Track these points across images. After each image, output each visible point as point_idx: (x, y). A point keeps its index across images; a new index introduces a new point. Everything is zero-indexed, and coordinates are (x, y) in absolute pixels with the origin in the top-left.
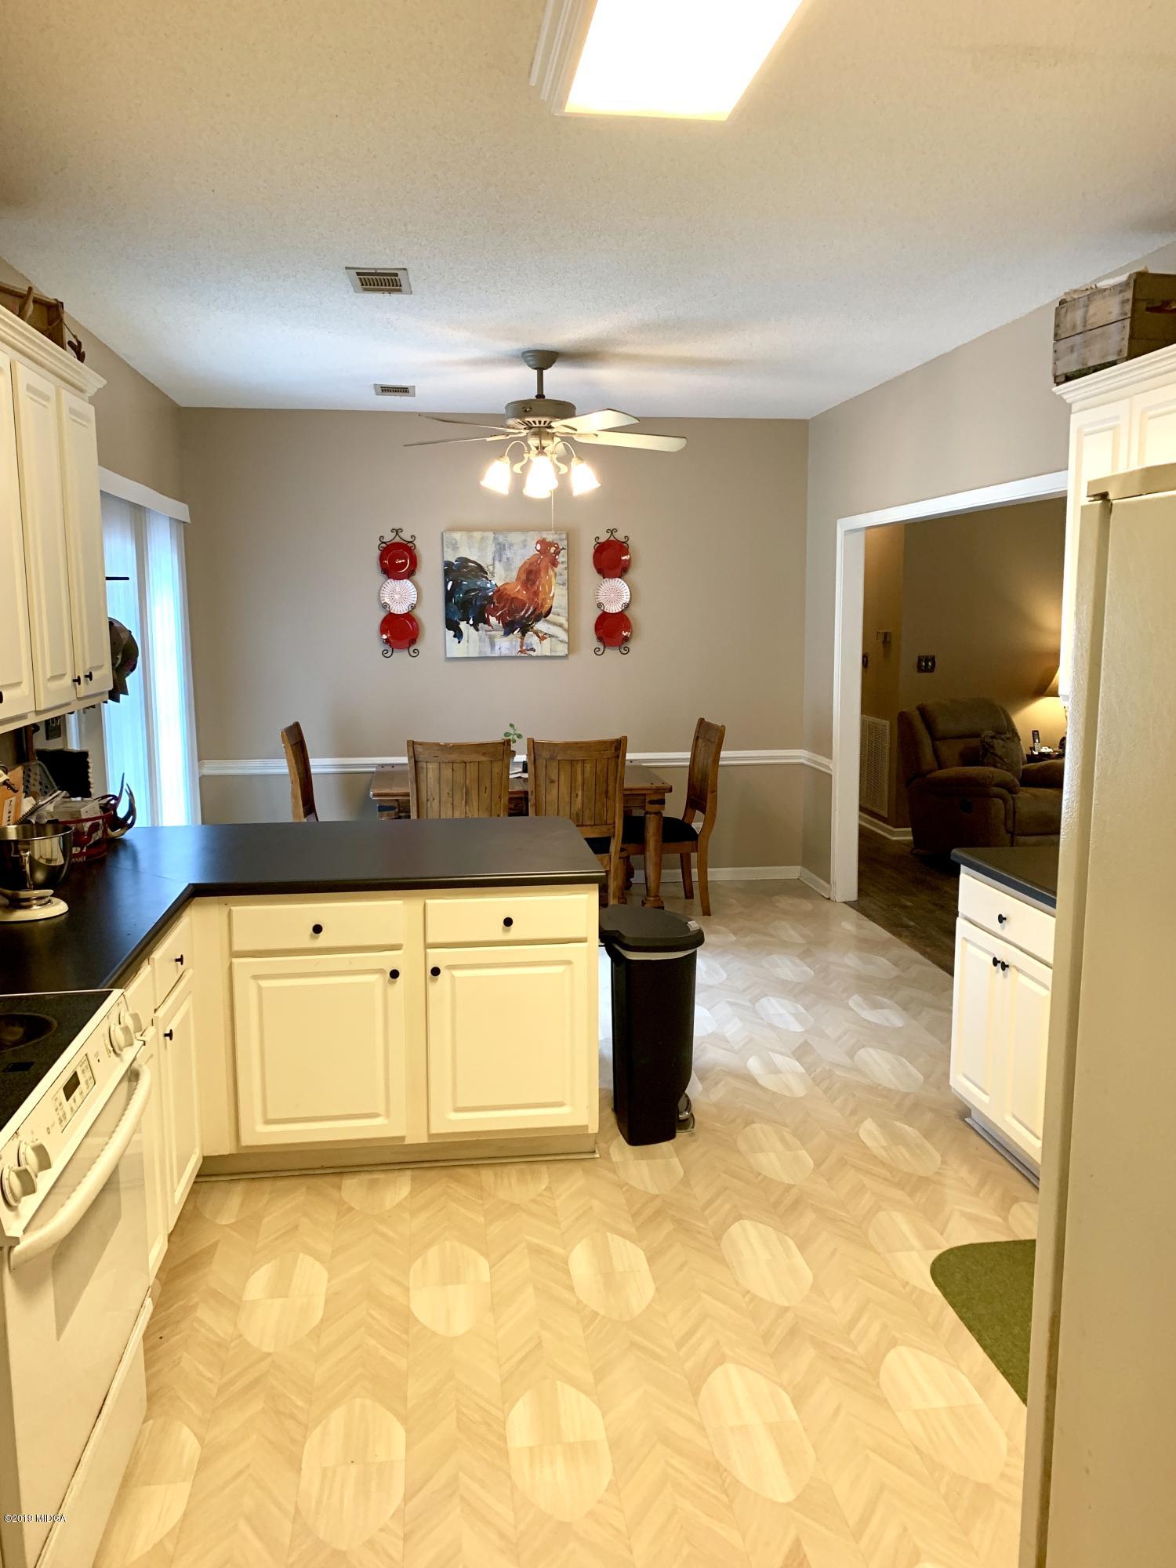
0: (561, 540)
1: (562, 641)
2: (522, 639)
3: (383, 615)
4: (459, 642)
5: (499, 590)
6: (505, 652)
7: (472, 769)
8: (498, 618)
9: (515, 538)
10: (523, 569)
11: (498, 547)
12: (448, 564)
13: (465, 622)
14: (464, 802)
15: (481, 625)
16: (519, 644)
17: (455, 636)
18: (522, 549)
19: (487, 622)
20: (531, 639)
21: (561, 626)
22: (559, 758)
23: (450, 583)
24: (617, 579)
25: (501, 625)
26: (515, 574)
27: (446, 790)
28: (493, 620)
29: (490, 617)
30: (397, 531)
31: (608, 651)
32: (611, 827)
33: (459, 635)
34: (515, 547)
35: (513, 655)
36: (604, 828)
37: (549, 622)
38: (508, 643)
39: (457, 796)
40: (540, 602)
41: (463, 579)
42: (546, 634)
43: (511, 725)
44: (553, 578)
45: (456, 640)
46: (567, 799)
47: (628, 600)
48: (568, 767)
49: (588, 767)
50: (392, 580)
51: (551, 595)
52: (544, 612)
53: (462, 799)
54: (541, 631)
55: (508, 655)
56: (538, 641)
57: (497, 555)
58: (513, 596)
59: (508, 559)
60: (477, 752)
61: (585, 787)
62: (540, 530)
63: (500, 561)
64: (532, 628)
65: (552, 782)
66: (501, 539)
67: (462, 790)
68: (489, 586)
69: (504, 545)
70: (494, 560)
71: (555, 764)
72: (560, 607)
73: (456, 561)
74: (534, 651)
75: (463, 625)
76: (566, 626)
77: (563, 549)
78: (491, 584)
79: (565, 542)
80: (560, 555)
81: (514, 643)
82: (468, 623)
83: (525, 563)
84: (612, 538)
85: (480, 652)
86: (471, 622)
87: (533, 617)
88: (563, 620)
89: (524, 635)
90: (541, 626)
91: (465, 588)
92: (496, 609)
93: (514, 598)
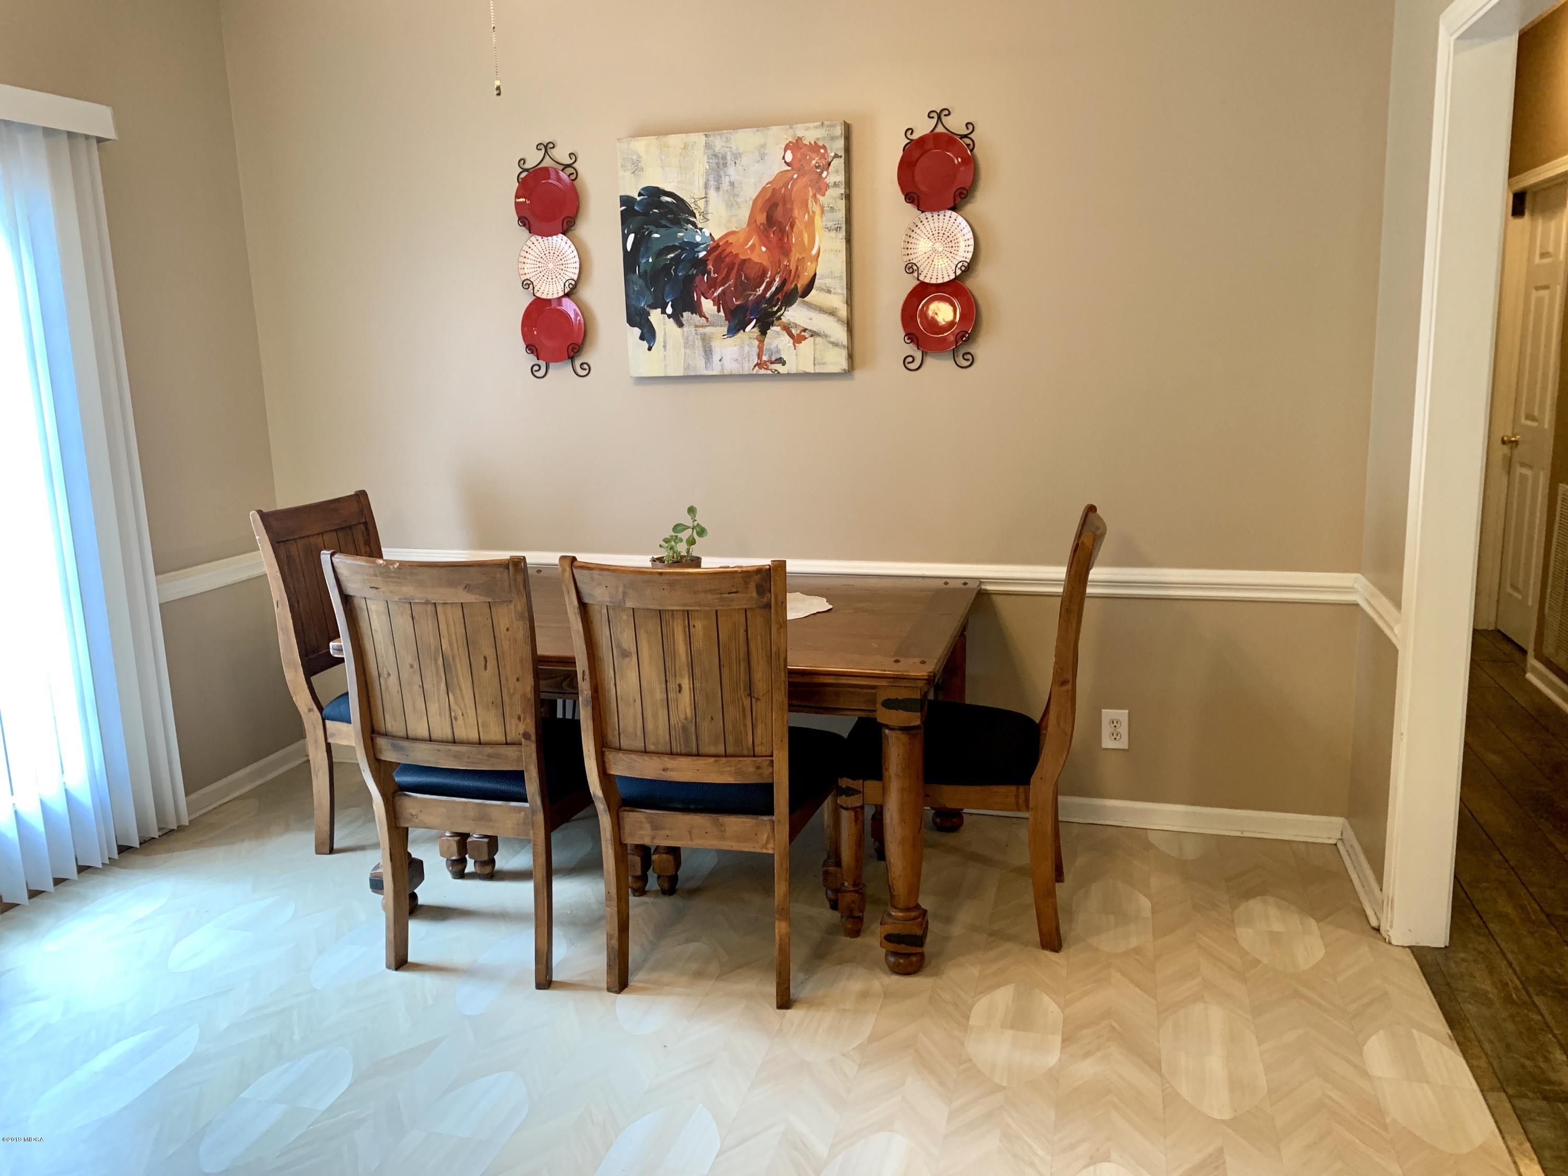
0: (833, 138)
1: (835, 344)
2: (762, 342)
3: (525, 300)
4: (650, 349)
5: (717, 246)
6: (731, 367)
7: (451, 620)
8: (717, 302)
9: (744, 140)
10: (760, 202)
11: (714, 161)
12: (626, 201)
13: (659, 310)
14: (443, 686)
15: (686, 315)
16: (755, 351)
17: (642, 338)
18: (758, 162)
19: (696, 309)
20: (777, 339)
21: (832, 313)
22: (629, 604)
23: (631, 237)
24: (949, 213)
25: (722, 314)
26: (744, 213)
27: (408, 658)
28: (707, 305)
29: (702, 298)
30: (546, 147)
31: (930, 361)
32: (764, 762)
33: (648, 335)
34: (745, 160)
35: (746, 372)
36: (748, 765)
37: (810, 306)
38: (736, 348)
39: (429, 674)
40: (793, 267)
41: (652, 228)
42: (805, 330)
43: (691, 510)
44: (817, 218)
45: (645, 344)
46: (659, 695)
47: (970, 256)
48: (653, 625)
49: (699, 626)
50: (539, 238)
51: (814, 252)
52: (801, 284)
53: (439, 683)
54: (796, 326)
55: (735, 372)
56: (791, 344)
57: (711, 177)
58: (742, 257)
59: (732, 184)
60: (452, 584)
61: (697, 671)
62: (790, 122)
63: (718, 189)
64: (779, 318)
65: (625, 654)
66: (718, 144)
67: (436, 660)
68: (698, 239)
69: (724, 158)
70: (706, 186)
71: (625, 617)
72: (831, 275)
73: (640, 194)
74: (784, 363)
75: (655, 316)
76: (843, 312)
77: (836, 156)
78: (703, 235)
79: (840, 143)
80: (831, 168)
81: (746, 349)
82: (664, 312)
83: (764, 189)
84: (940, 129)
85: (687, 367)
86: (669, 310)
87: (780, 296)
88: (837, 301)
89: (763, 332)
90: (795, 314)
91: (657, 247)
92: (713, 284)
93: (744, 261)
